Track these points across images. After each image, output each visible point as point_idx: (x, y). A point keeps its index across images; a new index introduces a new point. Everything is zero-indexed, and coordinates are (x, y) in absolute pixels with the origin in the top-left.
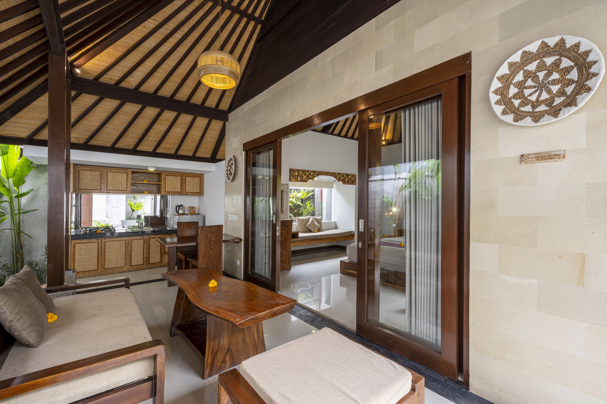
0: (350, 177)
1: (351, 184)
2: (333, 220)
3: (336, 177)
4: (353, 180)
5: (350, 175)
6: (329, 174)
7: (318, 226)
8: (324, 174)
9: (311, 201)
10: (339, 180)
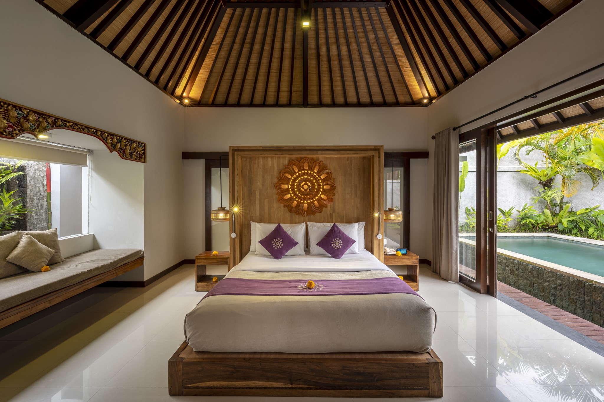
0: (135, 145)
1: (136, 159)
2: (85, 231)
3: (104, 140)
4: (141, 153)
5: (134, 142)
6: (88, 129)
7: (49, 252)
8: (72, 128)
9: (14, 193)
10: (112, 148)
